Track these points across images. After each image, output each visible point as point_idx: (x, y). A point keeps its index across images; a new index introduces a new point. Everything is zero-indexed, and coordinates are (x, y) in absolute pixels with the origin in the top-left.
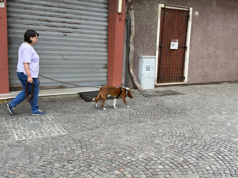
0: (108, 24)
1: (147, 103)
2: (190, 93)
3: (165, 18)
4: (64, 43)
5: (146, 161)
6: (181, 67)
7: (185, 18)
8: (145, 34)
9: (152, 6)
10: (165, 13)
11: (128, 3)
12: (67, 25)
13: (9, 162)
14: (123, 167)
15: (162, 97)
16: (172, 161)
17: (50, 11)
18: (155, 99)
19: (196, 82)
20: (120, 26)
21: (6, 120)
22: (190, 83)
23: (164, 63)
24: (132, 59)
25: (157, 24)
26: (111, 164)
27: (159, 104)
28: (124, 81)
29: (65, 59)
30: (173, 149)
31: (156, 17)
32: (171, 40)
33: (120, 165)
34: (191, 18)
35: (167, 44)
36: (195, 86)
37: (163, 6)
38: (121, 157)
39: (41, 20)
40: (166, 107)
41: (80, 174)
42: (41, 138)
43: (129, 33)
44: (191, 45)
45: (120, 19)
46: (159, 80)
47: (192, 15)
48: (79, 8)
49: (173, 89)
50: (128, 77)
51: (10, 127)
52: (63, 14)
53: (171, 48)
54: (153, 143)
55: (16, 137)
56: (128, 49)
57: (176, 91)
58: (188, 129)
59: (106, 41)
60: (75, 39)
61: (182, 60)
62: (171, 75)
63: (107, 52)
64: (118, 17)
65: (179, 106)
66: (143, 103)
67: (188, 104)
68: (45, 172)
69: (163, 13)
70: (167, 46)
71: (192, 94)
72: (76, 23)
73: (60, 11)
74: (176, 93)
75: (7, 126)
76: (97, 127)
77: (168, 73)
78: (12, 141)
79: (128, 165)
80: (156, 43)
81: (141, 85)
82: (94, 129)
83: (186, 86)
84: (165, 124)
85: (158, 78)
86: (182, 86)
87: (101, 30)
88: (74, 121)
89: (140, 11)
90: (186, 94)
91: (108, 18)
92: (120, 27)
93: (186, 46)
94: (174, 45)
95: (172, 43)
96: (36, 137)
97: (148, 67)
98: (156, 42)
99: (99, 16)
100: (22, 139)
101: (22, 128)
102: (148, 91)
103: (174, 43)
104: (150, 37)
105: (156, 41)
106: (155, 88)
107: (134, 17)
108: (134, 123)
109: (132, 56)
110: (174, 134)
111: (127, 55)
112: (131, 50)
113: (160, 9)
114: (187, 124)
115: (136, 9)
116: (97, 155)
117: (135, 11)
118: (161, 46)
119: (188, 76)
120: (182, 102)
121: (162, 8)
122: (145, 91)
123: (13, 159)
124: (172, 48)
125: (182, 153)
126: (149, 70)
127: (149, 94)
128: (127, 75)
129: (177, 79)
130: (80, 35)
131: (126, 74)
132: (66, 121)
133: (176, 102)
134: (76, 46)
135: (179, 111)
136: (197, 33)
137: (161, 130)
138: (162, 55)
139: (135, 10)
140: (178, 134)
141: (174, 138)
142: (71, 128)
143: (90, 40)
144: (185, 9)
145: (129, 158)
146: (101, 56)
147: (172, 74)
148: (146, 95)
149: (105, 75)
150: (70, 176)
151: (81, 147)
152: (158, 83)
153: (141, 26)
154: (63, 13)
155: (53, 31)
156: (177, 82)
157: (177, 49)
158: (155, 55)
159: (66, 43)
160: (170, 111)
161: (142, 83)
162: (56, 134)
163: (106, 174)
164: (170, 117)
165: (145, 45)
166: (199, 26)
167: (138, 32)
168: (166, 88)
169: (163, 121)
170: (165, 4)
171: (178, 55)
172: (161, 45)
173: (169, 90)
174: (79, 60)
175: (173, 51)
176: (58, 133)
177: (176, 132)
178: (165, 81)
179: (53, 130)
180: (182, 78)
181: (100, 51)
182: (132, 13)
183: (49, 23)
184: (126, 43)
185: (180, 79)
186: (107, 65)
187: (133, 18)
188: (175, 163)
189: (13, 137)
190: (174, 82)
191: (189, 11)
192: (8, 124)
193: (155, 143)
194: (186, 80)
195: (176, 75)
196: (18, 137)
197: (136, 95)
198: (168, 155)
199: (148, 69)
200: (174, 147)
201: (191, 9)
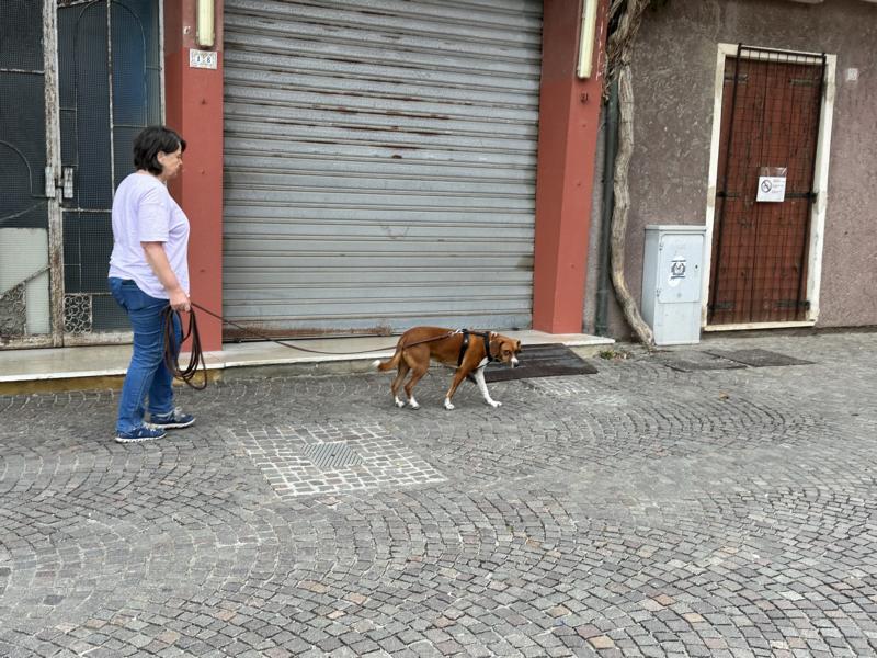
0: (540, 116)
1: (687, 391)
2: (836, 361)
3: (741, 93)
4: (392, 183)
5: (738, 576)
6: (797, 265)
7: (808, 93)
8: (666, 150)
9: (693, 49)
10: (740, 75)
11: (613, 43)
12: (405, 124)
13: (298, 558)
14: (664, 590)
15: (734, 371)
16: (829, 580)
17: (353, 77)
18: (712, 379)
19: (851, 322)
20: (583, 121)
21: (238, 435)
22: (828, 323)
23: (734, 253)
24: (622, 237)
25: (709, 113)
26: (622, 578)
27: (730, 395)
28: (593, 314)
29: (393, 238)
30: (823, 544)
31: (707, 88)
32: (759, 168)
33: (655, 585)
34: (831, 91)
35: (745, 185)
36: (848, 337)
37: (731, 49)
38: (649, 562)
39: (323, 107)
40: (758, 405)
41: (532, 603)
42: (371, 491)
43: (612, 145)
44: (831, 189)
45: (584, 100)
46: (715, 311)
47: (834, 81)
48: (446, 64)
49: (769, 344)
50: (606, 303)
51: (261, 456)
52: (393, 86)
53: (758, 199)
54: (746, 521)
55: (291, 486)
56: (609, 201)
57: (780, 352)
58: (859, 482)
59: (530, 175)
60: (428, 170)
61: (800, 243)
62: (757, 296)
63: (534, 212)
64: (576, 91)
65: (804, 405)
66: (671, 391)
67: (838, 398)
68: (419, 591)
69: (733, 75)
70: (744, 189)
71: (843, 364)
72: (434, 117)
73: (384, 76)
74: (784, 359)
75: (249, 452)
76: (539, 465)
77: (749, 286)
78: (283, 499)
79: (679, 584)
80: (707, 181)
81: (652, 329)
82: (532, 472)
83: (814, 334)
84: (770, 464)
85: (712, 306)
86: (800, 335)
87: (514, 137)
88: (456, 445)
89: (653, 69)
90: (819, 362)
91: (539, 95)
92: (584, 126)
93: (815, 190)
94: (772, 188)
95: (762, 179)
96: (353, 488)
97: (679, 264)
98: (707, 176)
99: (508, 91)
100: (311, 493)
101: (299, 461)
102: (678, 348)
103: (772, 179)
104: (685, 159)
105: (706, 174)
106: (703, 341)
107: (631, 90)
108: (660, 458)
109: (624, 226)
110: (812, 497)
111: (603, 221)
112: (620, 204)
113: (721, 61)
114: (851, 465)
115: (638, 64)
116: (569, 550)
117: (633, 71)
118: (722, 190)
119: (820, 300)
120: (812, 392)
121: (728, 58)
122: (666, 350)
123: (308, 551)
124: (762, 197)
125: (855, 555)
126: (680, 276)
127: (686, 360)
128: (604, 291)
129: (782, 309)
130: (446, 156)
131: (599, 289)
132: (431, 444)
133: (791, 389)
134: (431, 193)
135: (809, 422)
136: (855, 143)
137: (761, 483)
138: (728, 220)
139: (636, 68)
140: (826, 496)
141: (815, 509)
142: (452, 464)
143: (478, 172)
144: (810, 60)
145: (677, 563)
146: (510, 226)
147: (762, 289)
148: (675, 363)
149: (527, 291)
150: (500, 607)
151: (507, 525)
152: (710, 322)
153: (655, 119)
154: (393, 82)
155: (359, 142)
156: (778, 320)
157: (782, 200)
158: (703, 222)
159: (399, 184)
160: (776, 421)
161: (656, 322)
162: (410, 481)
163: (614, 607)
164: (782, 440)
165: (667, 187)
166: (859, 118)
167: (644, 144)
168: (740, 341)
169: (761, 455)
170: (740, 44)
171: (787, 222)
172: (725, 187)
173: (753, 348)
174: (440, 241)
175: (767, 210)
176: (417, 479)
177: (819, 491)
178: (738, 317)
179: (400, 470)
180: (800, 307)
181: (508, 211)
182: (625, 77)
183: (347, 116)
184: (603, 181)
185: (793, 308)
186: (533, 257)
187: (628, 94)
188: (840, 586)
189: (280, 486)
190: (769, 321)
191: (824, 66)
192: (249, 445)
193: (754, 524)
194: (814, 314)
195: (776, 296)
196: (297, 485)
197: (638, 363)
198: (810, 562)
199: (678, 271)
200: (821, 537)
201: (832, 60)
